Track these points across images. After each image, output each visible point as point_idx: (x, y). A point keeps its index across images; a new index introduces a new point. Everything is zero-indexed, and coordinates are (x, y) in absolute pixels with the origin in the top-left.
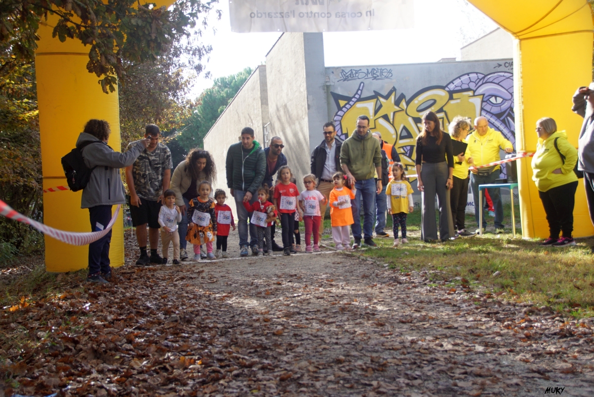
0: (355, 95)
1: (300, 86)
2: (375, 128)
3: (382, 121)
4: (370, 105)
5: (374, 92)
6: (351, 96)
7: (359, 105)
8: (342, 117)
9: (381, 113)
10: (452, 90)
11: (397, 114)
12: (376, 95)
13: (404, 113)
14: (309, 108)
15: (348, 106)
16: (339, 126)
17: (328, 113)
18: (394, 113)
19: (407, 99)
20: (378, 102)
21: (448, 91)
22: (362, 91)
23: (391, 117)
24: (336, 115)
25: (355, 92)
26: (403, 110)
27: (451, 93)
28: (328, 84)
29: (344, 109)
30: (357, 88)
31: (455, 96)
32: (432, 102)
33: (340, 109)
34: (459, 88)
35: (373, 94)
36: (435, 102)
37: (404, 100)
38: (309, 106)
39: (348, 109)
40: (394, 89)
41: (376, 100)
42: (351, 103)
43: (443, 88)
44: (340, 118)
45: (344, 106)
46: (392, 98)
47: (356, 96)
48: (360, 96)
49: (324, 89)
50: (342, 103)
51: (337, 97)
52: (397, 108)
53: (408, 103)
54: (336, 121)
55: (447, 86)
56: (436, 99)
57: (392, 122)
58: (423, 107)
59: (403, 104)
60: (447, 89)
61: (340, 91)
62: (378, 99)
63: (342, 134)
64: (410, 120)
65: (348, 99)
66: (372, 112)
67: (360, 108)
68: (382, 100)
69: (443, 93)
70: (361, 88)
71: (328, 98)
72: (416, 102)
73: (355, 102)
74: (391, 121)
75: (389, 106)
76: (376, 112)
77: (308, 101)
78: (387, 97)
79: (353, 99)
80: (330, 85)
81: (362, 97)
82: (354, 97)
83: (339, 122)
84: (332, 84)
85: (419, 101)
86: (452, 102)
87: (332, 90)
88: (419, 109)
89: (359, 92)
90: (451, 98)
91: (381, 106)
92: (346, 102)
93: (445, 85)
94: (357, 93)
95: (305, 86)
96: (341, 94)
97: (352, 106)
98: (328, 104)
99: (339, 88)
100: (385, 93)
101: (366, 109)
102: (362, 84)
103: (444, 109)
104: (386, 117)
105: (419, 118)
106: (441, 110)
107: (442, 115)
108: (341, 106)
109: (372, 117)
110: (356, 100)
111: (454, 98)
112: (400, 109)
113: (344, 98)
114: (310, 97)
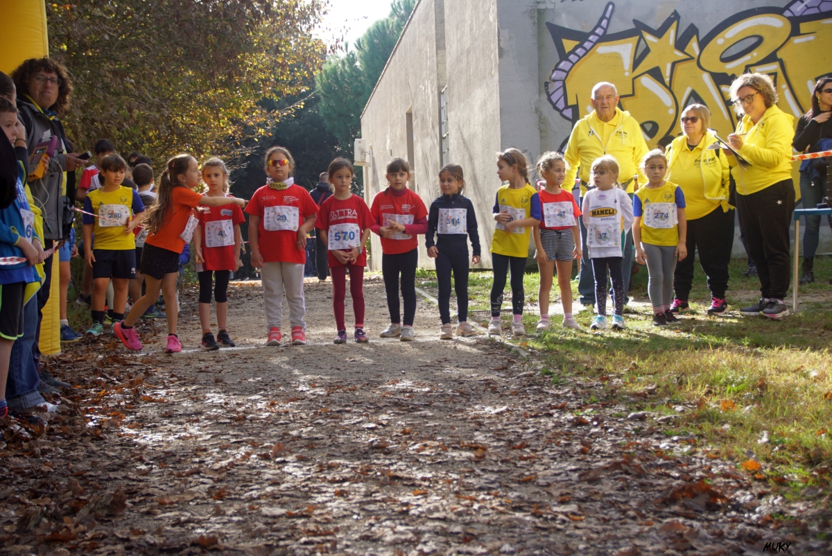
0: (596, 28)
1: (489, 10)
2: (633, 94)
3: (648, 82)
4: (625, 50)
5: (635, 21)
6: (588, 30)
7: (603, 49)
8: (568, 73)
9: (647, 64)
10: (797, 14)
11: (679, 67)
12: (638, 29)
13: (694, 63)
14: (501, 55)
15: (579, 51)
16: (561, 92)
17: (539, 64)
18: (674, 64)
19: (702, 35)
20: (642, 42)
21: (789, 18)
22: (609, 20)
23: (666, 74)
24: (556, 68)
25: (595, 24)
26: (692, 58)
27: (795, 24)
28: (542, 6)
29: (572, 57)
30: (600, 15)
31: (804, 27)
32: (754, 40)
33: (564, 56)
34: (815, 11)
35: (632, 26)
36: (760, 40)
37: (695, 37)
38: (501, 50)
39: (580, 58)
40: (675, 17)
41: (637, 38)
42: (587, 45)
43: (778, 11)
44: (565, 74)
45: (573, 52)
46: (671, 33)
47: (597, 31)
48: (605, 30)
49: (532, 17)
50: (569, 45)
51: (559, 33)
52: (680, 55)
53: (702, 45)
54: (554, 81)
55: (787, 7)
56: (762, 34)
57: (668, 84)
58: (734, 51)
59: (693, 46)
60: (787, 13)
61: (565, 22)
62: (641, 37)
63: (567, 107)
64: (706, 78)
65: (581, 37)
66: (627, 62)
67: (603, 56)
68: (649, 38)
69: (776, 23)
70: (608, 15)
71: (539, 35)
72: (720, 41)
73: (595, 44)
74: (667, 80)
75: (663, 50)
76: (636, 63)
77: (499, 40)
78: (659, 33)
79: (591, 38)
80: (546, 9)
81: (609, 32)
82: (593, 33)
83: (560, 84)
84: (550, 6)
85: (727, 40)
86: (797, 40)
87: (548, 18)
88: (724, 56)
89: (604, 23)
90: (795, 32)
91: (647, 51)
92: (577, 43)
93: (783, 6)
94: (599, 25)
95: (496, 10)
96: (566, 26)
97: (587, 51)
98: (541, 46)
99: (563, 16)
100: (655, 24)
101: (617, 57)
102: (611, 7)
103: (779, 55)
104: (656, 73)
105: (725, 75)
106: (771, 58)
107: (774, 67)
108: (567, 51)
109: (627, 74)
110: (597, 38)
111: (802, 32)
112: (687, 57)
113: (572, 34)
114: (505, 33)
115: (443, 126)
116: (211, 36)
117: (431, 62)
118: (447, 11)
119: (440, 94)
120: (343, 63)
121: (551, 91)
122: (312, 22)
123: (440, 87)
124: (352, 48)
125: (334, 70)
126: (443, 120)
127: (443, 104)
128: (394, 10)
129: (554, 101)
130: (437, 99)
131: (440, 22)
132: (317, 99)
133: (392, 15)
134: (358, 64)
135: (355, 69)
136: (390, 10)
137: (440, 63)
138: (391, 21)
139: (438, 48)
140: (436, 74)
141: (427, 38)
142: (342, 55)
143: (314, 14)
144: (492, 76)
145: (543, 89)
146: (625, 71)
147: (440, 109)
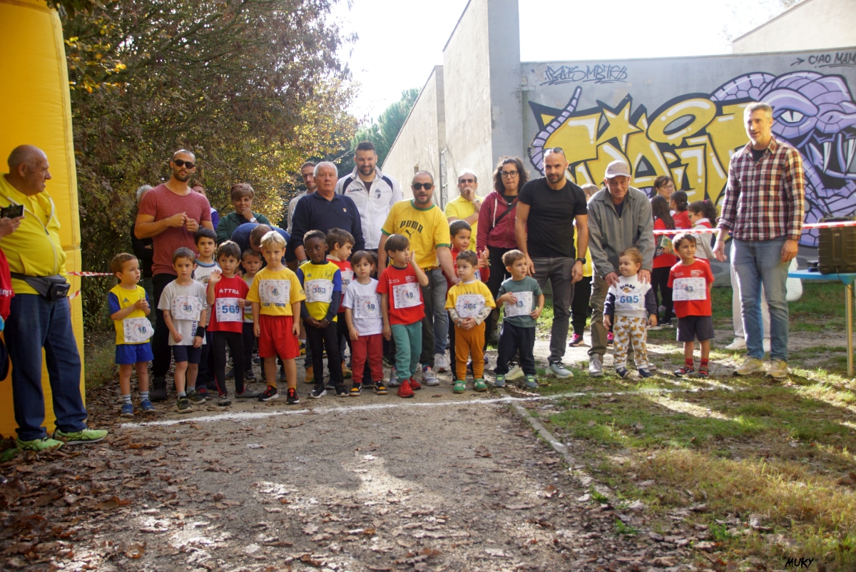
0: (567, 106)
1: (483, 92)
2: (597, 159)
3: (608, 148)
4: (591, 123)
5: (598, 102)
6: (561, 108)
7: (573, 122)
8: (546, 140)
9: (607, 135)
10: (721, 99)
11: (633, 138)
12: (601, 108)
13: (643, 135)
14: (493, 127)
15: (555, 124)
17: (524, 134)
18: (628, 135)
19: (650, 113)
20: (604, 118)
21: (715, 102)
22: (578, 100)
23: (622, 143)
24: (537, 137)
25: (567, 103)
26: (642, 131)
27: (720, 106)
28: (525, 89)
29: (549, 129)
30: (571, 96)
31: (726, 109)
32: (689, 118)
33: (543, 127)
34: (733, 97)
35: (596, 105)
36: (693, 118)
37: (644, 115)
38: (493, 122)
39: (555, 129)
40: (629, 99)
41: (600, 114)
42: (561, 119)
43: (707, 97)
44: (543, 142)
45: (550, 124)
46: (626, 112)
47: (568, 109)
48: (575, 108)
49: (518, 97)
50: (546, 119)
51: (539, 110)
52: (633, 129)
53: (650, 121)
54: (535, 147)
55: (713, 94)
56: (695, 114)
57: (624, 150)
58: (674, 126)
59: (643, 122)
60: (713, 99)
61: (543, 101)
62: (603, 114)
64: (653, 147)
65: (556, 113)
66: (592, 133)
67: (574, 128)
68: (609, 114)
69: (706, 106)
70: (577, 96)
71: (524, 111)
72: (664, 118)
73: (567, 118)
74: (623, 147)
75: (619, 125)
76: (599, 134)
77: (492, 115)
78: (617, 111)
79: (564, 114)
80: (528, 91)
81: (578, 109)
82: (565, 110)
84: (531, 89)
85: (668, 118)
86: (720, 119)
87: (531, 98)
88: (667, 130)
89: (574, 102)
90: (719, 113)
91: (607, 125)
92: (553, 117)
93: (710, 92)
94: (570, 104)
95: (489, 91)
96: (544, 104)
97: (561, 124)
98: (525, 120)
99: (542, 96)
100: (614, 105)
101: (584, 129)
102: (579, 90)
103: (708, 130)
104: (614, 142)
105: (667, 144)
106: (702, 132)
107: (704, 139)
108: (545, 124)
109: (592, 142)
110: (568, 114)
111: (724, 113)
112: (638, 130)
113: (549, 111)
114: (497, 109)
115: (443, 179)
116: (267, 113)
117: (434, 131)
118: (446, 93)
119: (440, 154)
120: (370, 132)
121: (533, 155)
122: (347, 103)
123: (440, 150)
124: (376, 121)
125: (364, 137)
126: (443, 174)
127: (443, 162)
128: (404, 96)
129: (535, 163)
130: (438, 158)
131: (441, 102)
132: (352, 156)
133: (402, 100)
134: (379, 132)
135: (378, 136)
136: (401, 96)
137: (441, 132)
138: (402, 103)
139: (439, 121)
140: (437, 140)
141: (430, 114)
142: (369, 126)
143: (349, 98)
144: (486, 143)
145: (527, 154)
146: (590, 140)
147: (441, 166)
